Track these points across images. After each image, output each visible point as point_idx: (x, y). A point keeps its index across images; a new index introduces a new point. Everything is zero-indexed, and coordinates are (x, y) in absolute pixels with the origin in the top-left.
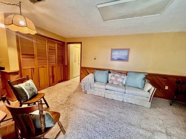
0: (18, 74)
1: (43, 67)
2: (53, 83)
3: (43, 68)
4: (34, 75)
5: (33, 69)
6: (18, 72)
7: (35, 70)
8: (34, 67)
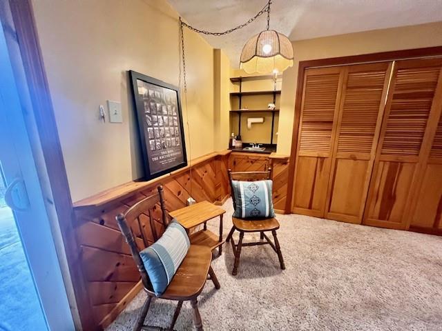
0: (286, 163)
1: (355, 159)
2: (380, 218)
3: (352, 161)
4: (320, 175)
5: (322, 159)
6: (286, 159)
7: (327, 163)
8: (325, 155)
